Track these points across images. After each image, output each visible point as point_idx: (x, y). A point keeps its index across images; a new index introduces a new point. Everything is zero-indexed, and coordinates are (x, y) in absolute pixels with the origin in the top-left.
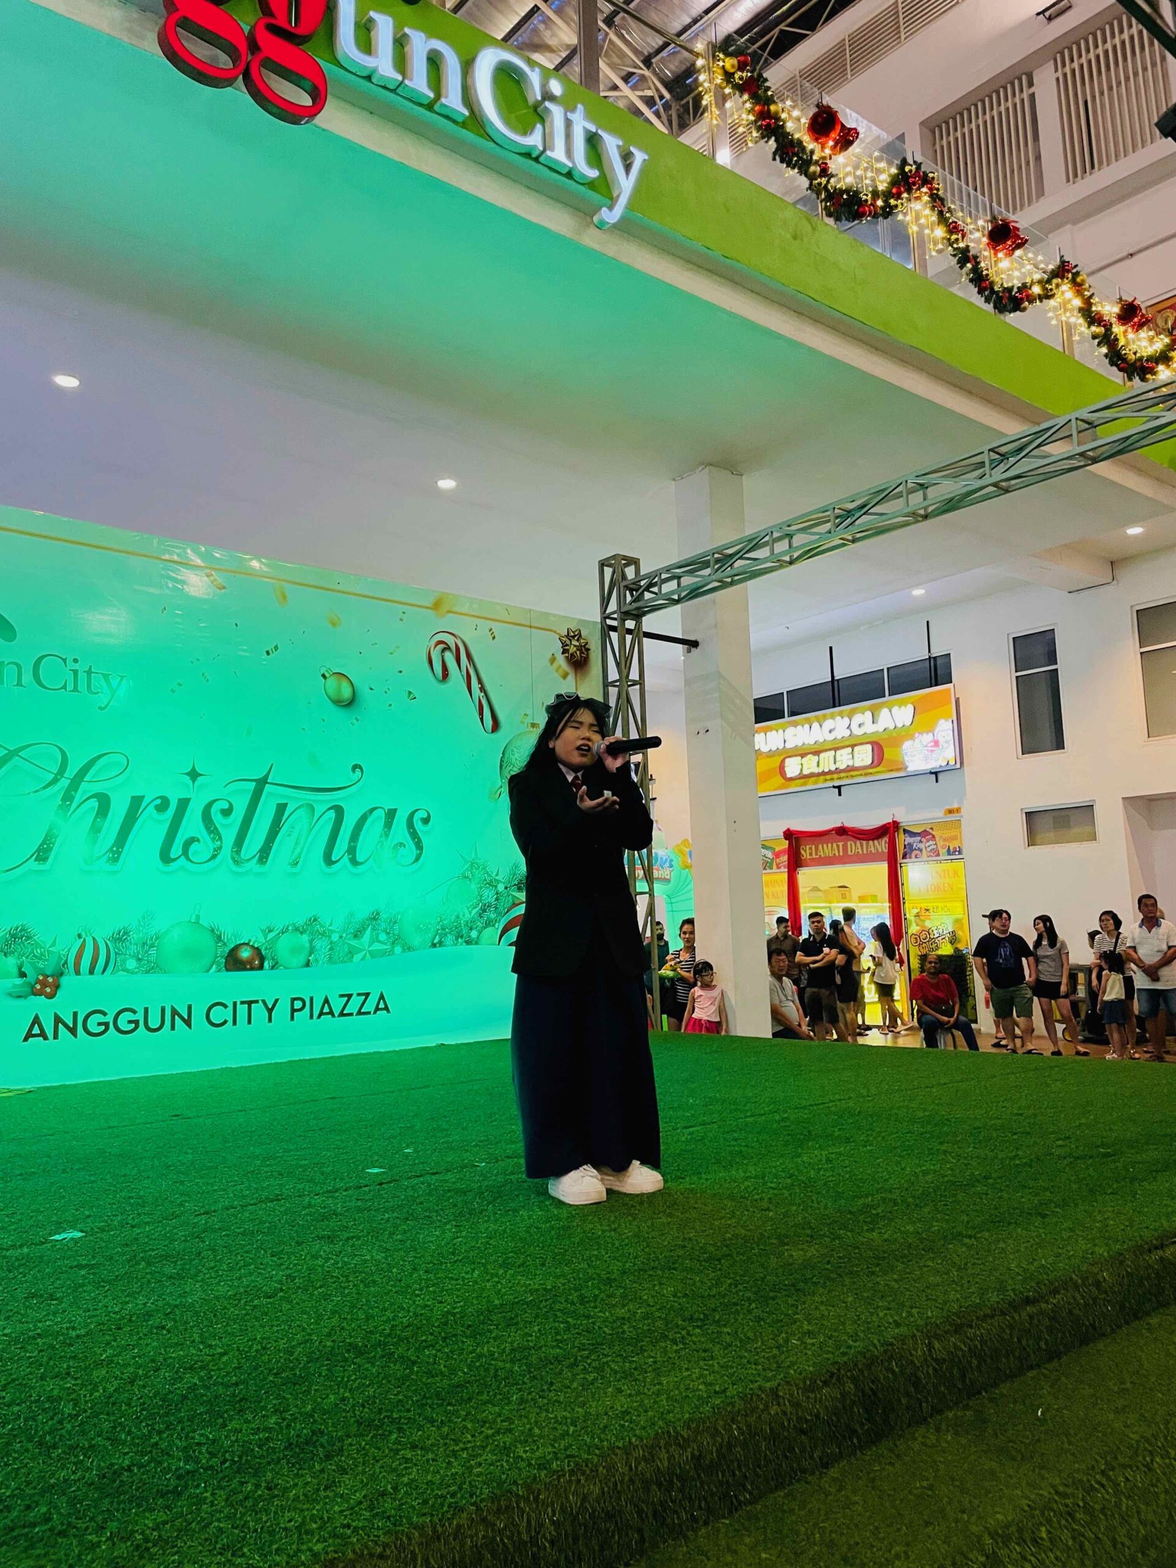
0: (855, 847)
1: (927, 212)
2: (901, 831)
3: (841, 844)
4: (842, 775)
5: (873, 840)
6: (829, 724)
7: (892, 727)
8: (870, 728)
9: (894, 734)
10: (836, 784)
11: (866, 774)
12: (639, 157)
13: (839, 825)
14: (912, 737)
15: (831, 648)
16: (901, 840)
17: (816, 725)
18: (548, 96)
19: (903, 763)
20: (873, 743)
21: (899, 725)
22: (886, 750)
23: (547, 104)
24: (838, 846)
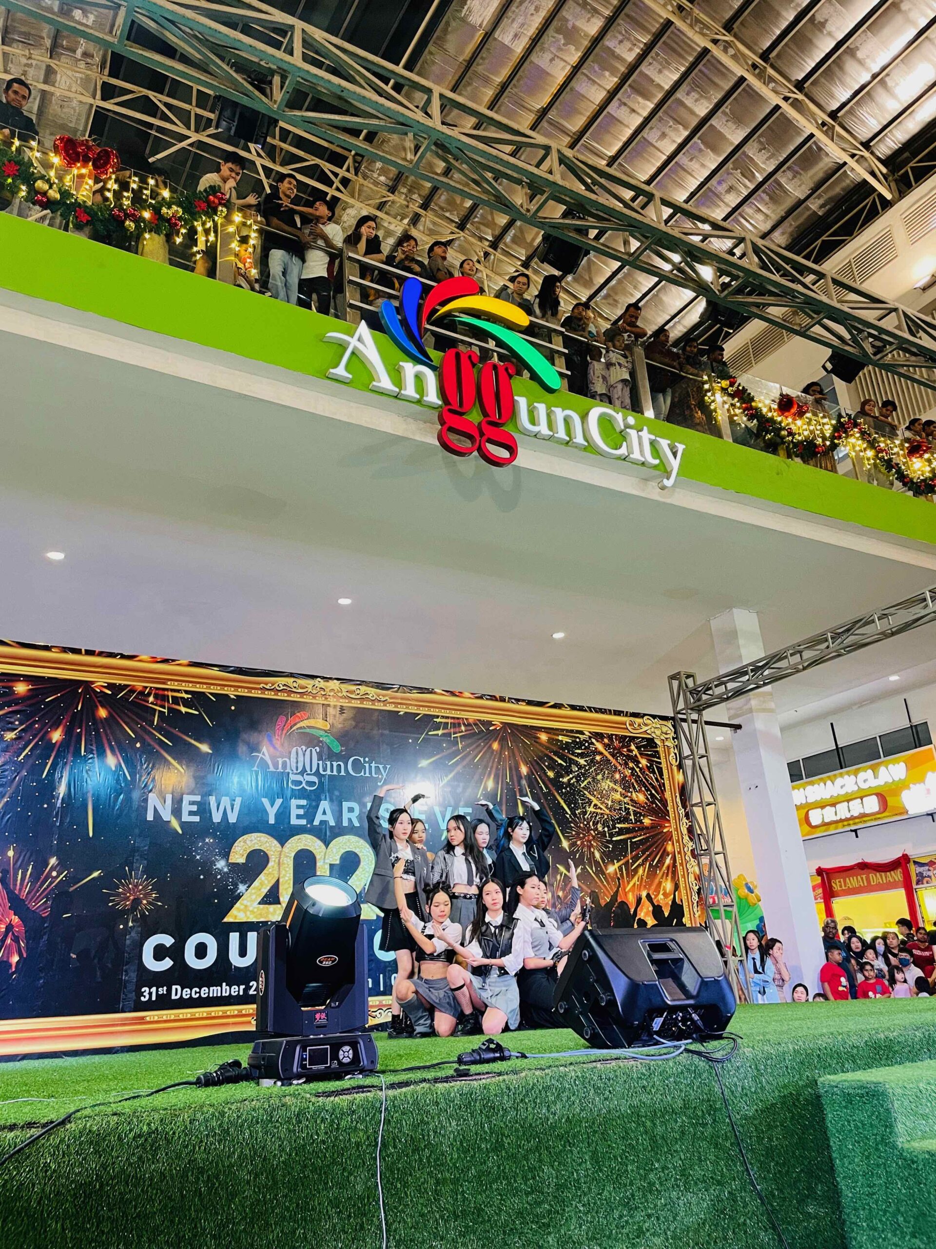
0: (876, 878)
1: (860, 442)
2: (912, 863)
3: (864, 876)
4: (857, 821)
5: (890, 871)
6: (839, 781)
7: (891, 781)
8: (873, 783)
9: (893, 787)
10: (853, 828)
11: (875, 819)
12: (681, 447)
13: (860, 861)
14: (908, 788)
15: (832, 724)
16: (913, 870)
17: (829, 783)
18: (628, 426)
19: (904, 808)
20: (877, 795)
21: (896, 779)
22: (888, 799)
23: (628, 430)
24: (862, 879)
